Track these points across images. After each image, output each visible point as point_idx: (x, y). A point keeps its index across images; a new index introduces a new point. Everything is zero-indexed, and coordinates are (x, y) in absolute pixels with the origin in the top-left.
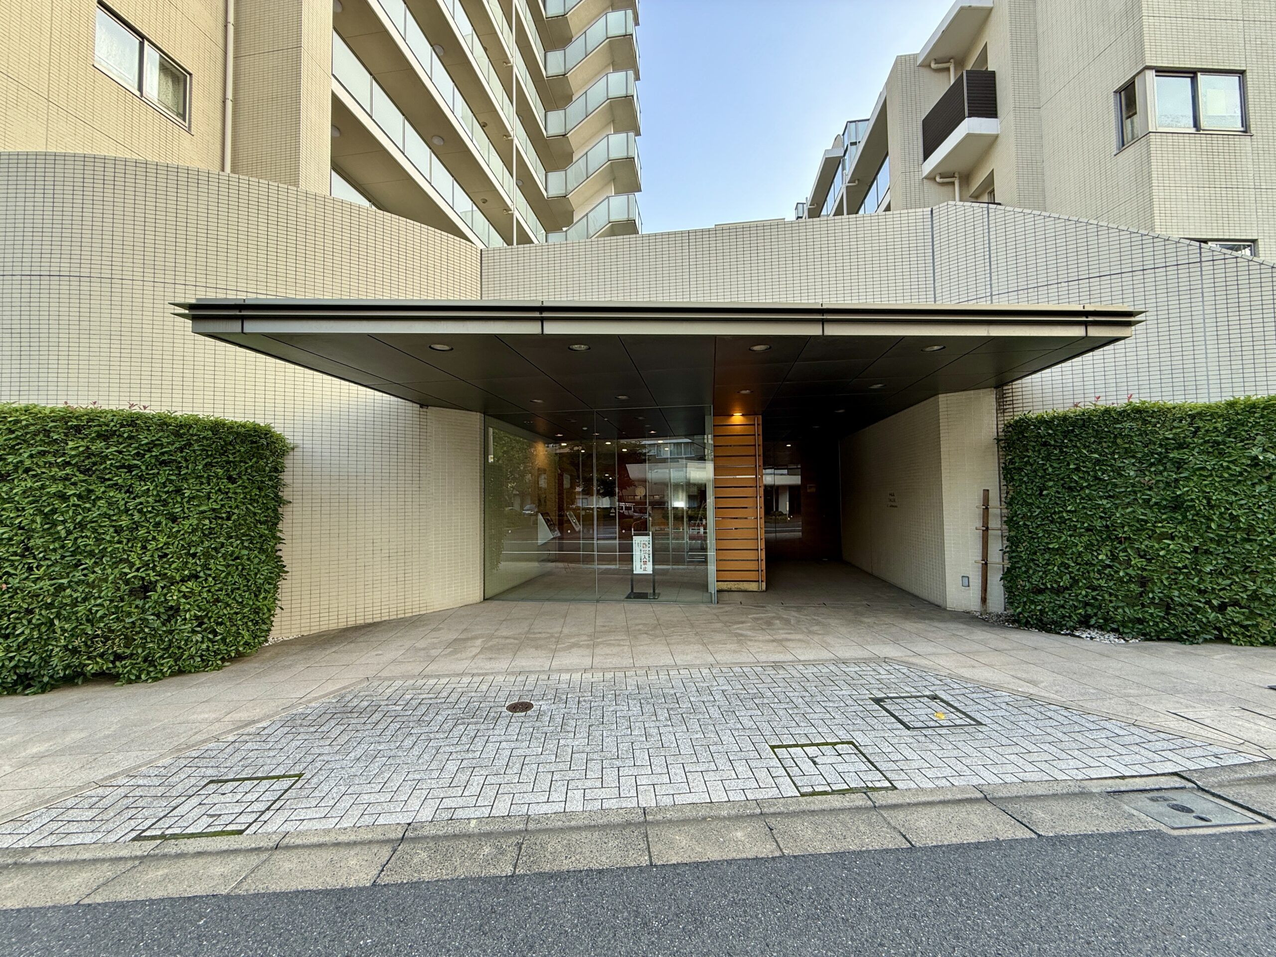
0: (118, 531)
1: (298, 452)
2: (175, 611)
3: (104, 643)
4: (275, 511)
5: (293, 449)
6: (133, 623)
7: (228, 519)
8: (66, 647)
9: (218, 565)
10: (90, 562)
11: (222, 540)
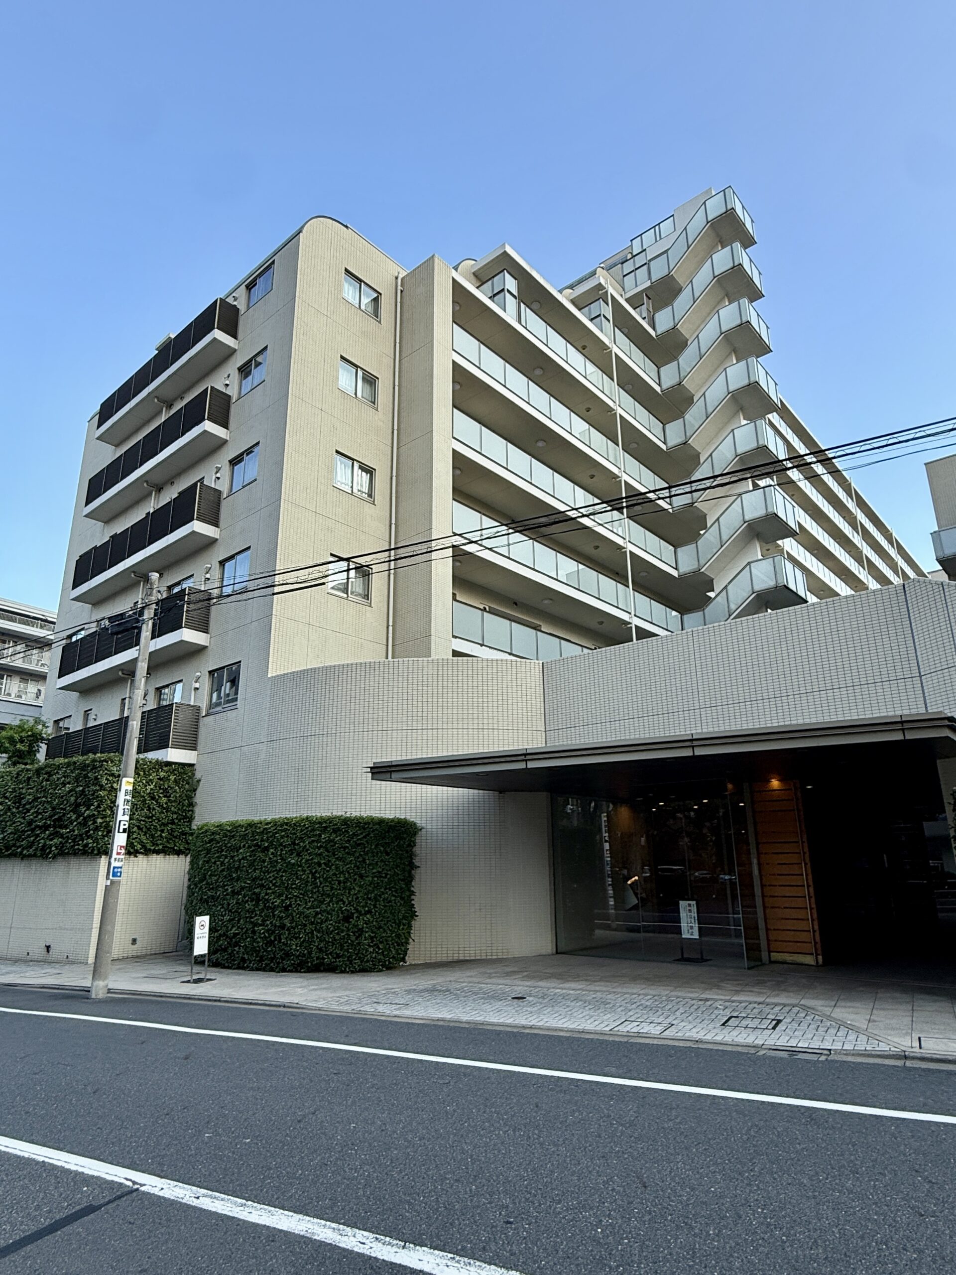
0: (340, 882)
1: (423, 831)
2: (361, 931)
3: (332, 946)
4: (410, 872)
5: (421, 829)
6: (344, 936)
7: (385, 877)
8: (317, 947)
9: (380, 905)
10: (328, 900)
11: (382, 890)
